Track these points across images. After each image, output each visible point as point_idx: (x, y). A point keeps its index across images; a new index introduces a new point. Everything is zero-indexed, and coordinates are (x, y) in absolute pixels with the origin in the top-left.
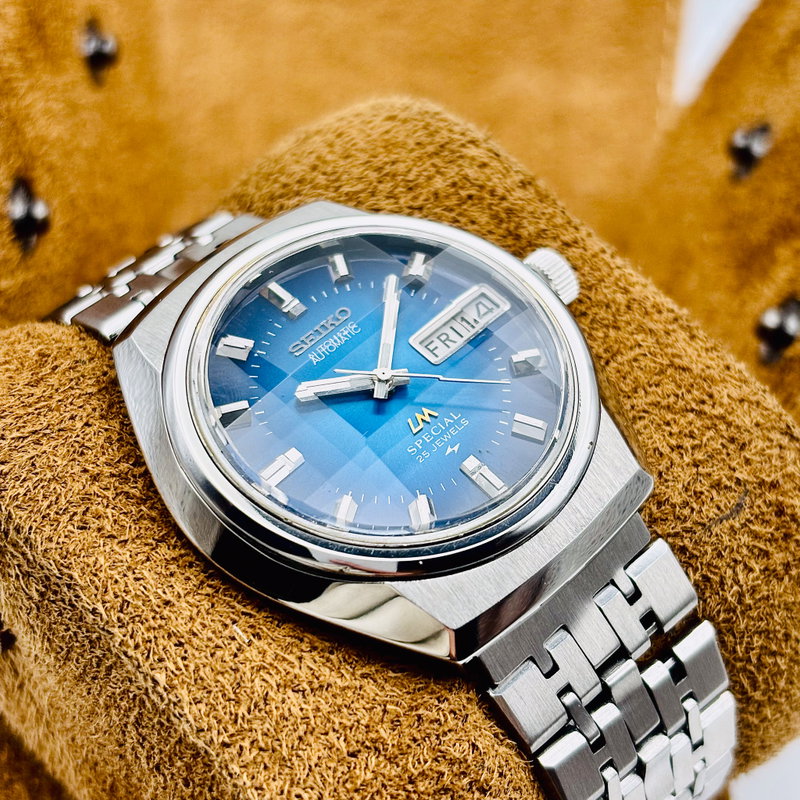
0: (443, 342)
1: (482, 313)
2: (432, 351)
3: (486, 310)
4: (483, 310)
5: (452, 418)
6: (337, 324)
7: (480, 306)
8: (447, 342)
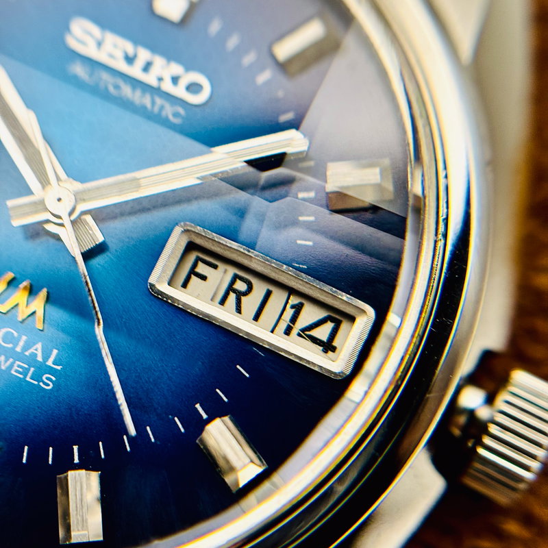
0: (230, 288)
1: (314, 333)
2: (193, 272)
3: (324, 338)
4: (323, 333)
5: (46, 358)
6: (167, 86)
7: (329, 326)
8: (232, 296)
